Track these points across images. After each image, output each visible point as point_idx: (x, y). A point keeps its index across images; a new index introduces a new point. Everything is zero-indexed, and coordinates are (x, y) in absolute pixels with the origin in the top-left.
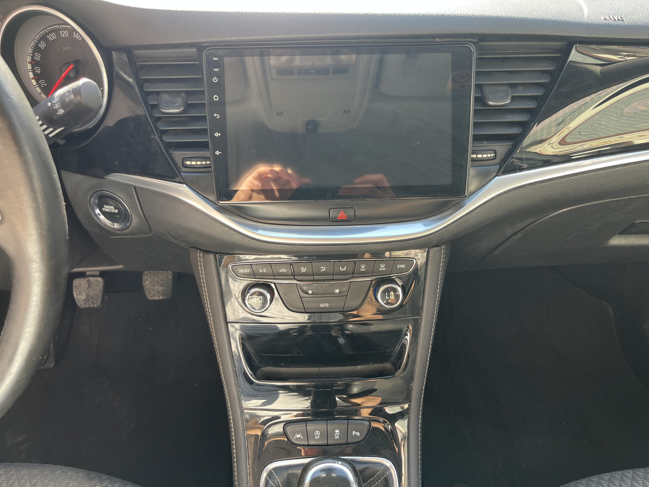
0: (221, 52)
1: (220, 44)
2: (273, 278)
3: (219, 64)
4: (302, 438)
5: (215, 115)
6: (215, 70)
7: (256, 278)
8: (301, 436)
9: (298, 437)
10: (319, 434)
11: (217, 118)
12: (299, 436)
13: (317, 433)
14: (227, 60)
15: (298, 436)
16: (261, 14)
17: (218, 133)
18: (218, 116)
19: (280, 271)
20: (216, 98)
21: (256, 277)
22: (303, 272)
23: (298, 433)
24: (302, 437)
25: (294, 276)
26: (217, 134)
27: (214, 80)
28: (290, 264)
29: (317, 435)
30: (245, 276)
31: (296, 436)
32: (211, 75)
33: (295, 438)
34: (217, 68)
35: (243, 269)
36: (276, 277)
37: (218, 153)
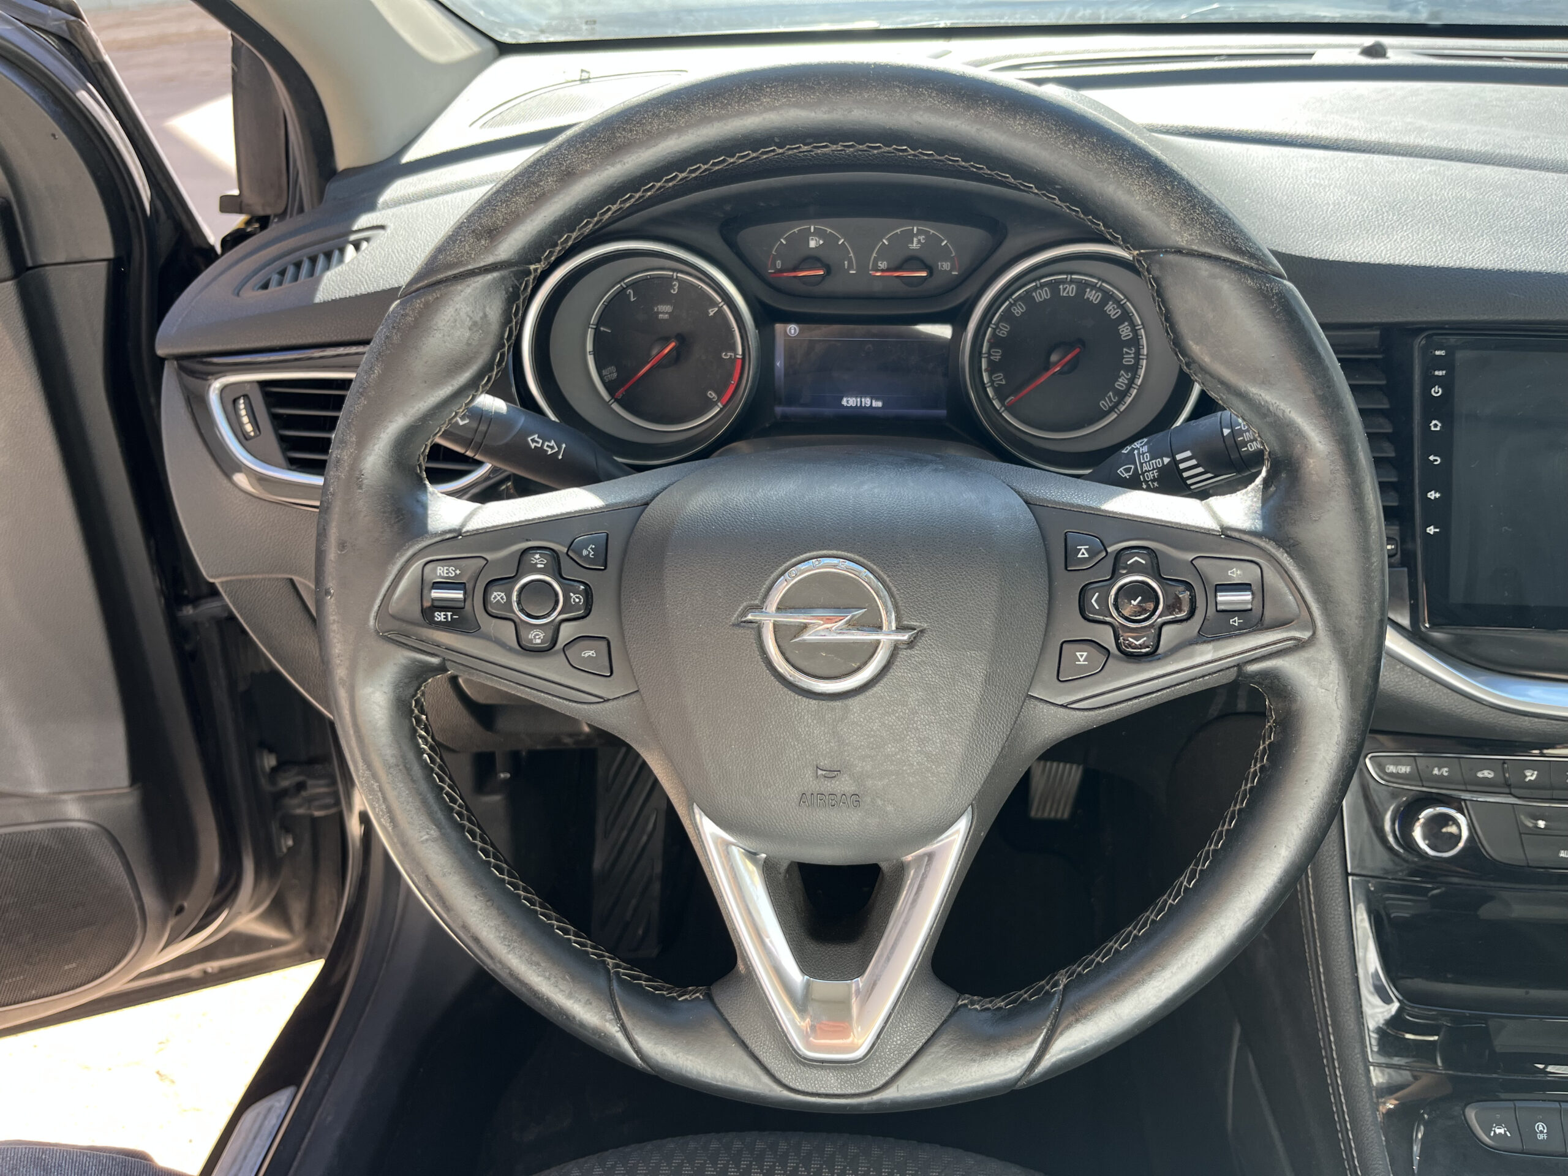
0: (1452, 340)
1: (1447, 326)
2: (1463, 788)
3: (1446, 363)
4: (1509, 1135)
5: (1432, 458)
6: (1437, 373)
7: (1423, 786)
8: (1505, 1131)
9: (1500, 1134)
10: (1545, 1131)
11: (1436, 463)
12: (1502, 1131)
13: (1541, 1128)
14: (1460, 355)
15: (1498, 1131)
16: (1544, 276)
17: (1435, 493)
18: (1436, 460)
19: (1480, 775)
20: (1436, 425)
21: (1425, 784)
22: (1530, 780)
23: (1499, 1125)
24: (1508, 1133)
25: (1509, 786)
26: (1433, 495)
27: (1435, 392)
28: (1502, 761)
29: (1542, 1132)
30: (1400, 781)
31: (1494, 1131)
32: (1429, 381)
33: (1492, 1134)
34: (1442, 370)
35: (1396, 764)
36: (1469, 788)
37: (1431, 530)
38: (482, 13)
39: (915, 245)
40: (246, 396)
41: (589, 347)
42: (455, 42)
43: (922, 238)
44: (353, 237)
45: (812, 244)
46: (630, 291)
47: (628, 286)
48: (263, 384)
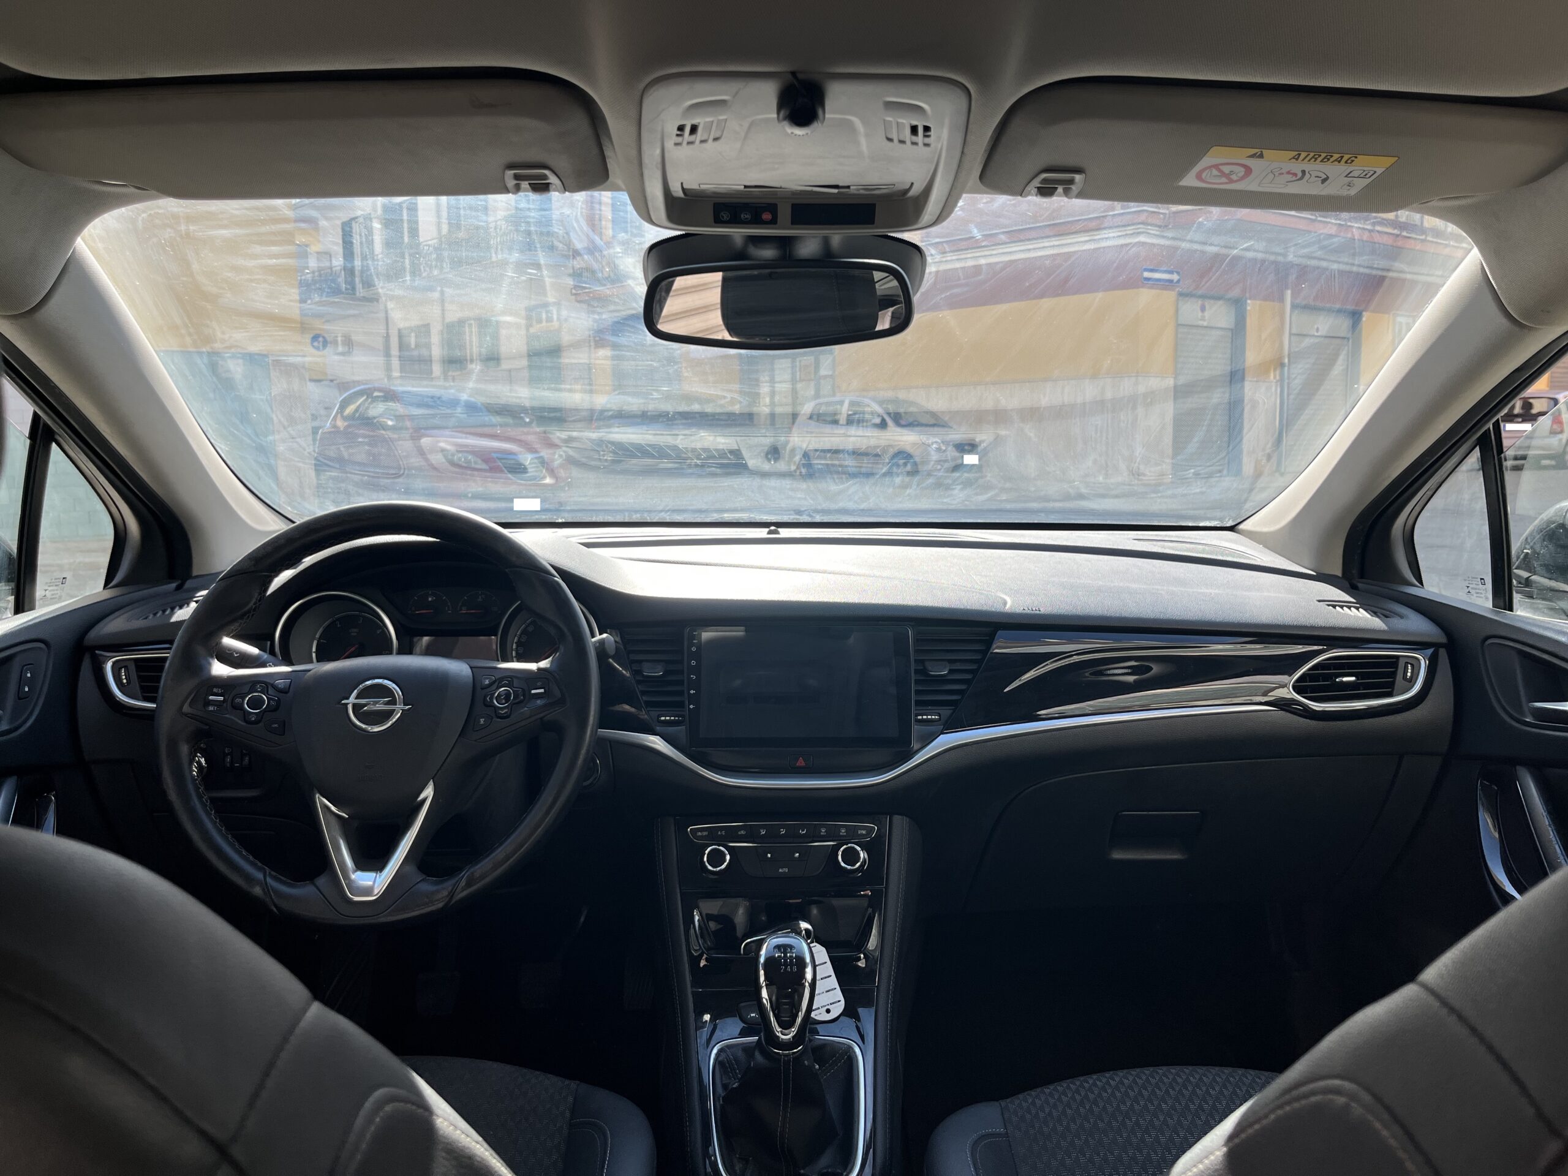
6: (694, 642)
11: (693, 679)
12: (754, 1015)
15: (752, 1015)
19: (739, 833)
20: (694, 663)
22: (763, 834)
27: (693, 649)
37: (691, 707)
38: (289, 508)
39: (480, 599)
40: (126, 667)
41: (314, 649)
42: (272, 522)
43: (483, 596)
44: (195, 599)
45: (430, 599)
46: (338, 622)
47: (338, 619)
48: (135, 660)
